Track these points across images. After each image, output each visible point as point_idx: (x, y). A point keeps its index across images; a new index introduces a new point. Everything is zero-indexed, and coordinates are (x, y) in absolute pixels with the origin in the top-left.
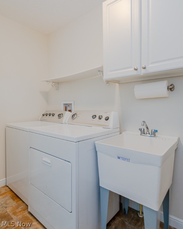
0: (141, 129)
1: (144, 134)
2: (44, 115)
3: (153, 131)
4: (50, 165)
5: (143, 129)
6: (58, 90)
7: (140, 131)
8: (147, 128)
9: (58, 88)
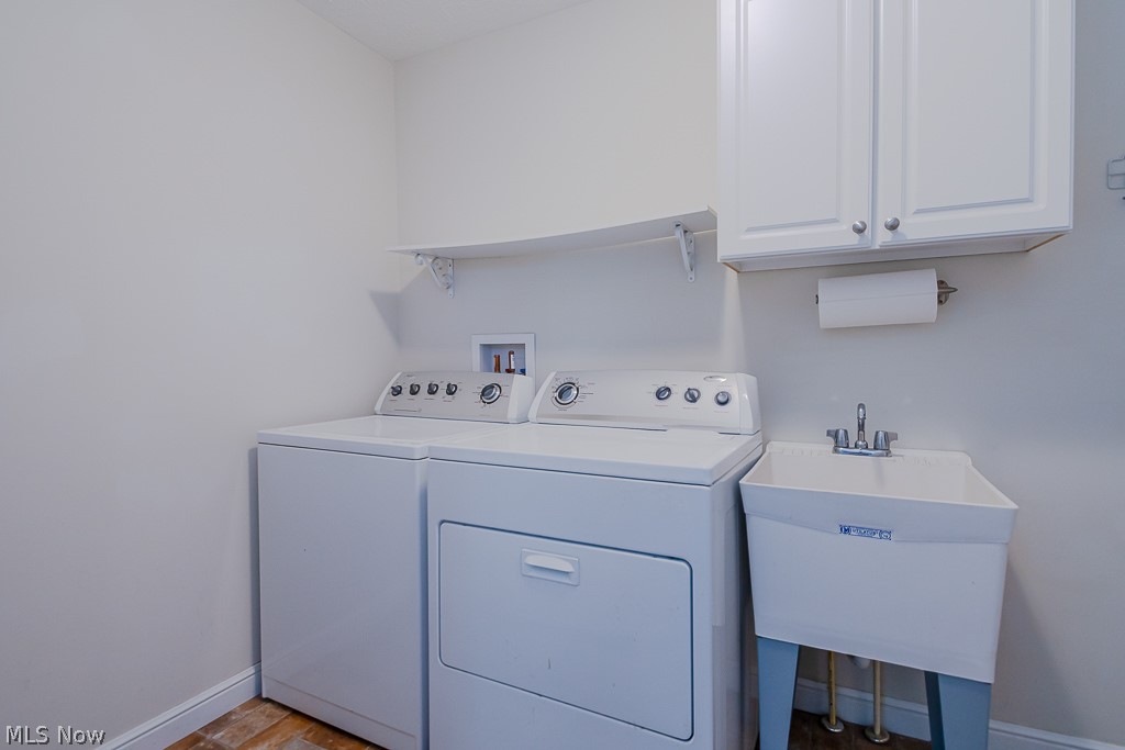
0: (837, 432)
1: (848, 447)
2: (399, 392)
3: (881, 435)
4: (567, 581)
5: (841, 432)
6: (451, 291)
7: (832, 440)
8: (861, 427)
9: (451, 281)
